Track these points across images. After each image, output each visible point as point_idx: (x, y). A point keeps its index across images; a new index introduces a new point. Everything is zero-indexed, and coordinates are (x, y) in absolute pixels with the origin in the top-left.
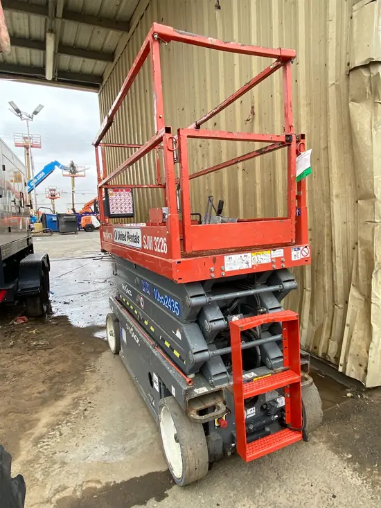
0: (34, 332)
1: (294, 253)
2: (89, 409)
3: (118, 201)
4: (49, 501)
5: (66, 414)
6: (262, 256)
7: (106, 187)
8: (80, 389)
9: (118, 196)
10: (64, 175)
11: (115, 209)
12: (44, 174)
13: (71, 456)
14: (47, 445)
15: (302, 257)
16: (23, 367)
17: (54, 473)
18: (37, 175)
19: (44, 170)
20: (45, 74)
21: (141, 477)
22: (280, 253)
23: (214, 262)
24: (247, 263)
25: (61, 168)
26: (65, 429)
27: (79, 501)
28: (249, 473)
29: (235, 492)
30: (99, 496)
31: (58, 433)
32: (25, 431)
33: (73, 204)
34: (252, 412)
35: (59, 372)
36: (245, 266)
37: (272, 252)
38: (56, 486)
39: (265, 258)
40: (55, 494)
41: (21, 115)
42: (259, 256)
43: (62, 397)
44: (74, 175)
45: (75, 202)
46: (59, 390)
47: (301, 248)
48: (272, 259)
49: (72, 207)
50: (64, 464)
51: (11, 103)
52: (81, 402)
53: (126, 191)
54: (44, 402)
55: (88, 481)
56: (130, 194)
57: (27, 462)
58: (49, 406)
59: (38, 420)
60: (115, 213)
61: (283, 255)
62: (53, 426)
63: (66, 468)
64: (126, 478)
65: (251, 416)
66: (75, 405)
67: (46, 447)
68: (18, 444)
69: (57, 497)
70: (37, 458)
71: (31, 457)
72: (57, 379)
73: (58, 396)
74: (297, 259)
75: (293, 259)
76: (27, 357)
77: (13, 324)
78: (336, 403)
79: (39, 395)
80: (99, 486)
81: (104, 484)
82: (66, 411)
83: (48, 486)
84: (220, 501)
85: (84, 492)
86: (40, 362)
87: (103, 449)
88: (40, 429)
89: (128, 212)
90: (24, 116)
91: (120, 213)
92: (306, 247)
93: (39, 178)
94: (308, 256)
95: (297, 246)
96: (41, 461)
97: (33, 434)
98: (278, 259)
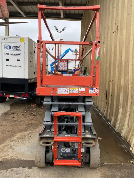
0: (34, 109)
1: (90, 90)
2: (31, 136)
3: (62, 65)
4: (2, 157)
5: (24, 136)
6: (74, 90)
7: (58, 59)
8: (34, 130)
9: (62, 63)
10: (73, 54)
11: (60, 68)
12: (65, 53)
13: (16, 148)
14: (13, 143)
15: (94, 92)
16: (23, 119)
17: (8, 151)
18: (63, 54)
19: (65, 52)
20: (61, 16)
21: (30, 160)
22: (83, 90)
23: (53, 90)
24: (67, 92)
25: (71, 51)
26: (21, 140)
27: (9, 160)
28: (63, 172)
29: (53, 176)
30: (14, 161)
31: (18, 141)
32: (11, 137)
33: (75, 66)
34: (68, 150)
35: (32, 123)
36: (66, 93)
37: (79, 89)
38: (6, 154)
39: (76, 91)
40: (4, 156)
41: (58, 31)
42: (73, 90)
43: (27, 131)
44: (76, 54)
45: (76, 65)
46: (28, 129)
47: (94, 89)
48: (79, 92)
49: (74, 67)
50: (13, 149)
51: (55, 27)
52: (31, 134)
53: (65, 61)
54: (21, 131)
55: (15, 156)
56: (67, 63)
57: (5, 146)
58: (22, 132)
59: (16, 135)
60: (60, 70)
61: (85, 91)
62: (18, 138)
63: (13, 151)
64: (25, 159)
65: (67, 151)
66: (29, 134)
67: (12, 143)
68: (6, 140)
69: (4, 157)
70: (8, 145)
71: (7, 145)
72: (30, 125)
73: (26, 130)
74: (92, 93)
75: (90, 93)
76: (27, 117)
77: (31, 106)
78: (122, 163)
79: (22, 129)
80: (16, 158)
81: (18, 158)
82: (25, 135)
83: (4, 154)
84: (46, 176)
85: (12, 158)
86: (29, 119)
87: (26, 149)
88: (15, 138)
89: (65, 70)
90: (59, 31)
91: (62, 70)
92: (97, 89)
93: (63, 55)
94: (98, 92)
95: (92, 88)
96: (8, 147)
97: (12, 139)
98: (82, 92)
